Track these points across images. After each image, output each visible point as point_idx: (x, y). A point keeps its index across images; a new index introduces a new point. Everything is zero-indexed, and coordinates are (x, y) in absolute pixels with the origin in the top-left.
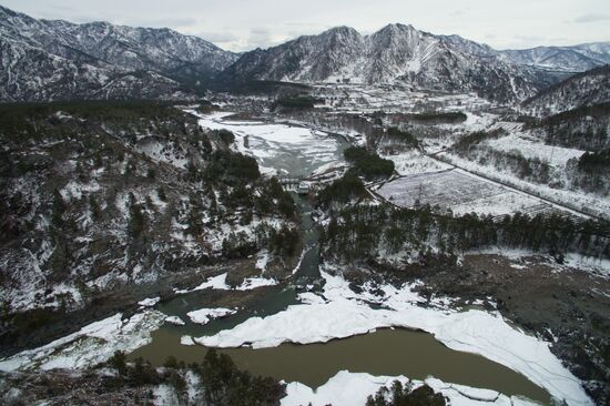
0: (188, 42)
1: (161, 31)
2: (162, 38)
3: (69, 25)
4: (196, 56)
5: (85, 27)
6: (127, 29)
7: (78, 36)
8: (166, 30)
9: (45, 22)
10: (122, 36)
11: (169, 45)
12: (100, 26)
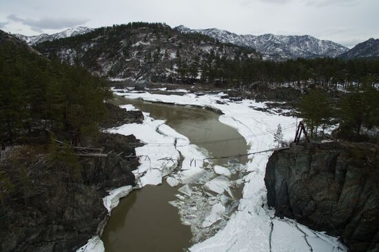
0: (320, 43)
1: (303, 37)
2: (302, 41)
3: (252, 36)
4: (323, 51)
5: (259, 37)
6: (282, 37)
7: (255, 42)
8: (307, 36)
9: (242, 36)
10: (278, 40)
11: (306, 45)
12: (267, 36)
